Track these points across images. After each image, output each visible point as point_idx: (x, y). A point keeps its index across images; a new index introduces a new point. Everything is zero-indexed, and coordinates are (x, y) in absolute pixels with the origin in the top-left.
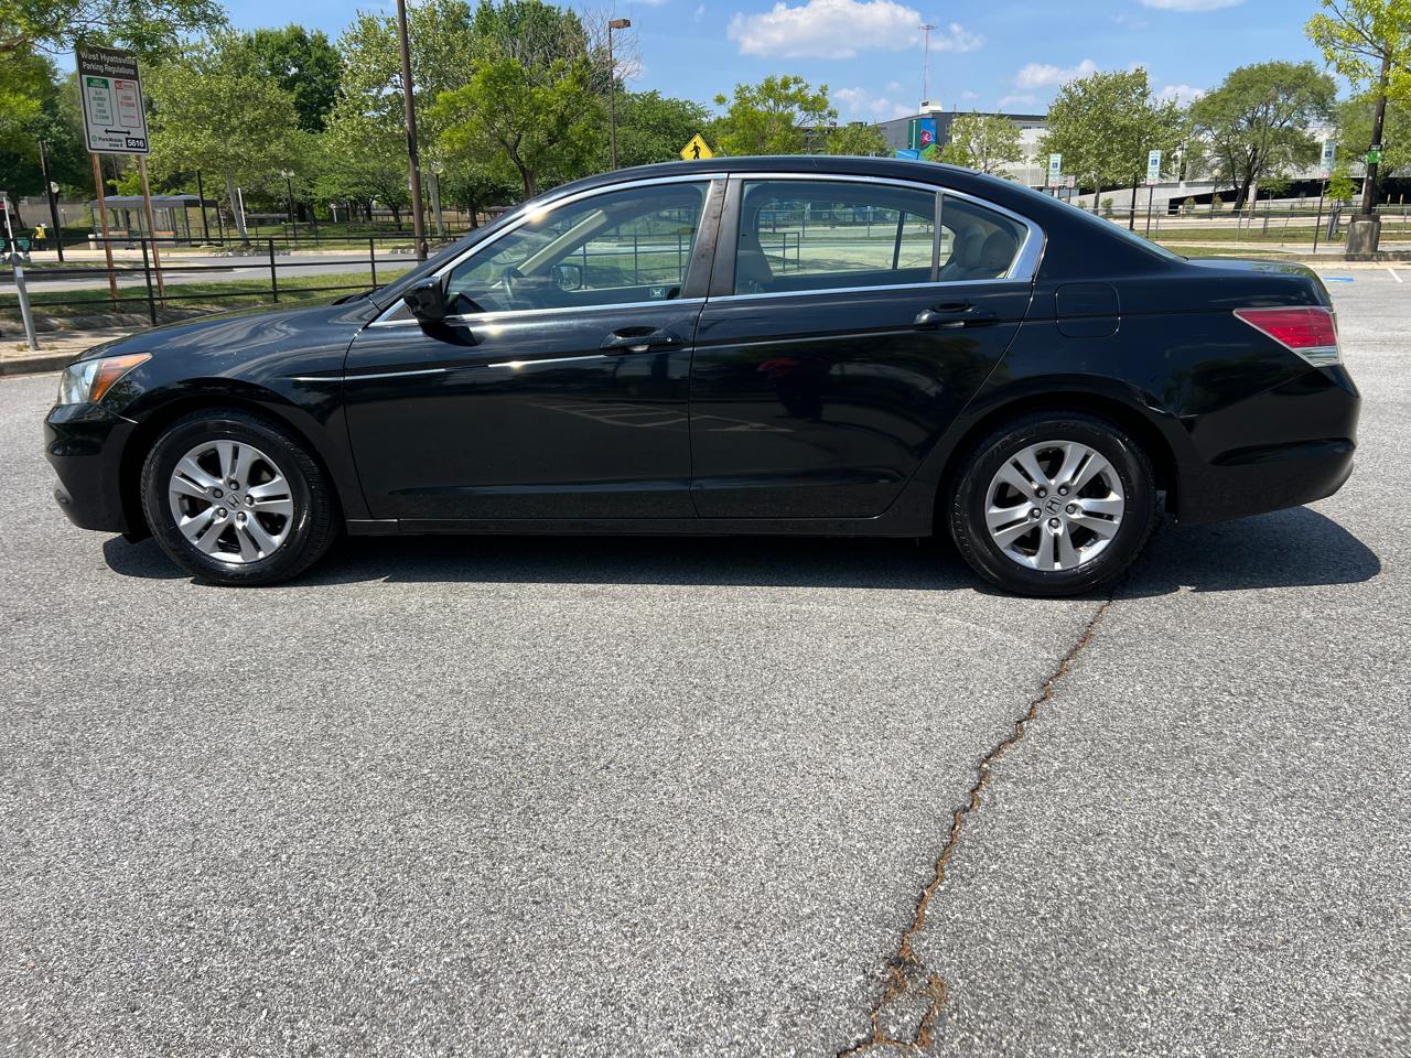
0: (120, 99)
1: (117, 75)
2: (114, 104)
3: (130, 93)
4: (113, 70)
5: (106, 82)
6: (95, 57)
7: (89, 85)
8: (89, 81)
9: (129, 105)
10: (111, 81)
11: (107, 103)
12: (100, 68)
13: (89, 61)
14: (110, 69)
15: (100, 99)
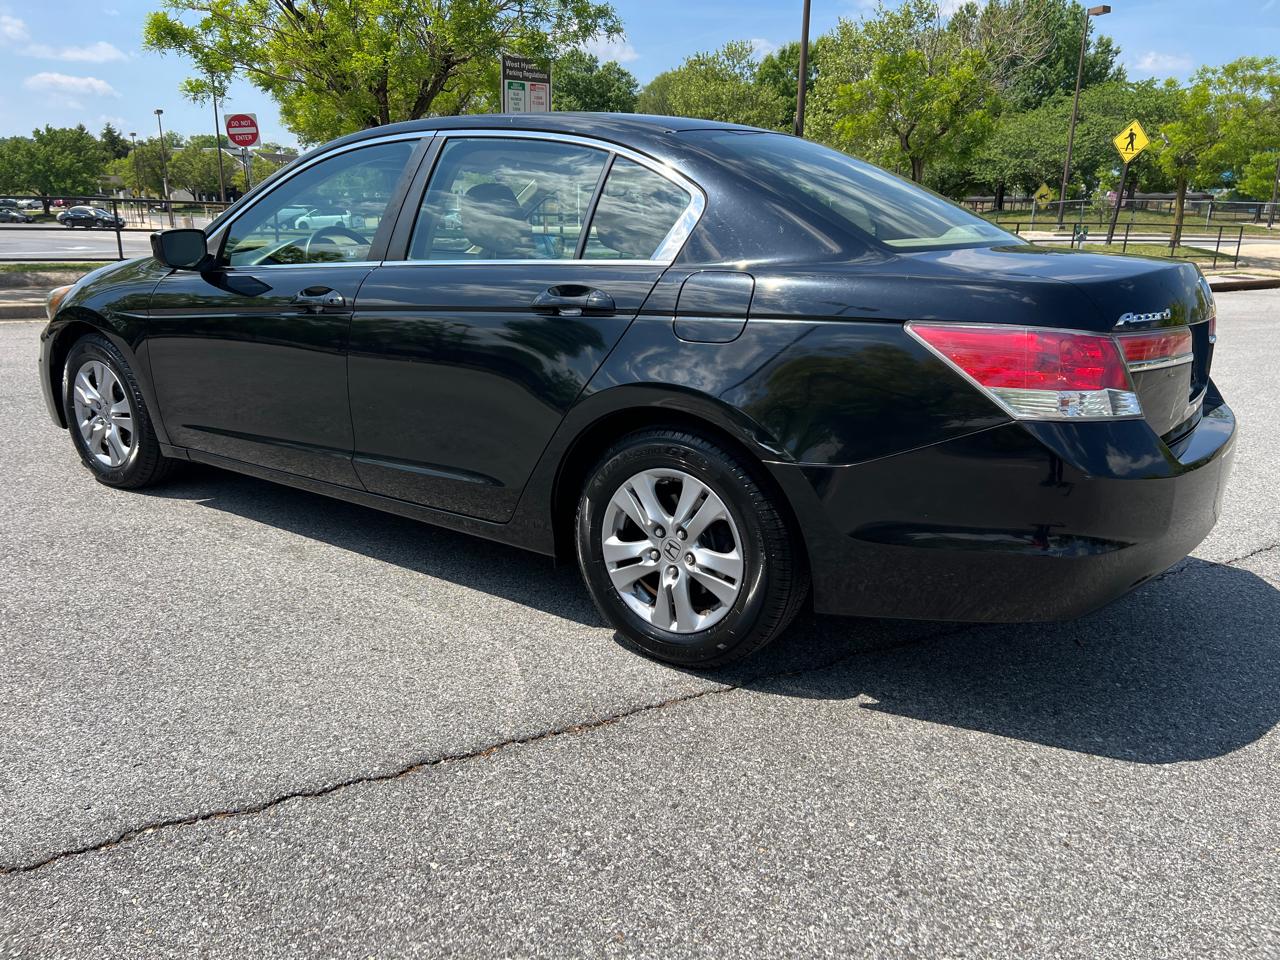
0: (533, 98)
1: (534, 80)
2: (528, 104)
3: (542, 94)
4: (530, 75)
5: (523, 86)
6: (517, 65)
7: (509, 88)
8: (510, 84)
9: (539, 103)
10: (528, 84)
11: (521, 103)
12: (520, 74)
13: (511, 69)
14: (526, 74)
15: (517, 99)
